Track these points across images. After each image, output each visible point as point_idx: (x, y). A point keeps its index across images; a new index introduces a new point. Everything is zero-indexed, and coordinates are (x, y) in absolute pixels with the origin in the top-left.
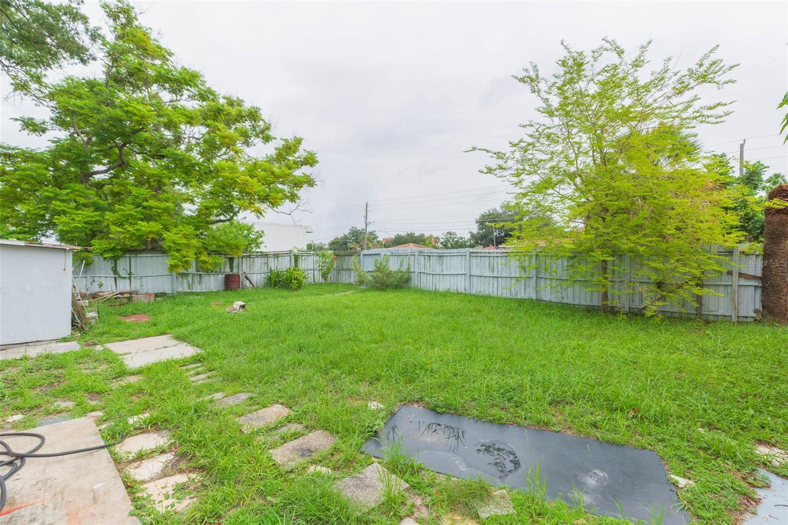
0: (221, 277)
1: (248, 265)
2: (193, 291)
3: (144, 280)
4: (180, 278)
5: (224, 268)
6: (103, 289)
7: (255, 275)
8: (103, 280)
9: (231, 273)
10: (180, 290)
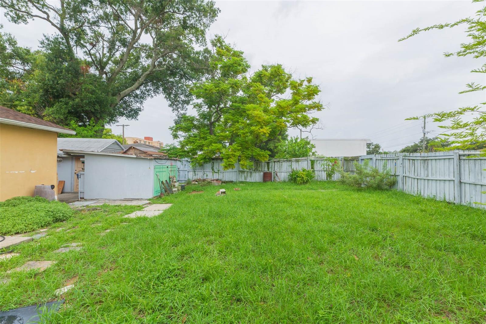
0: (262, 173)
1: (278, 166)
2: (247, 181)
3: (224, 174)
4: (241, 174)
5: (264, 168)
6: (208, 177)
7: (283, 173)
8: (208, 173)
9: (268, 171)
10: (241, 180)
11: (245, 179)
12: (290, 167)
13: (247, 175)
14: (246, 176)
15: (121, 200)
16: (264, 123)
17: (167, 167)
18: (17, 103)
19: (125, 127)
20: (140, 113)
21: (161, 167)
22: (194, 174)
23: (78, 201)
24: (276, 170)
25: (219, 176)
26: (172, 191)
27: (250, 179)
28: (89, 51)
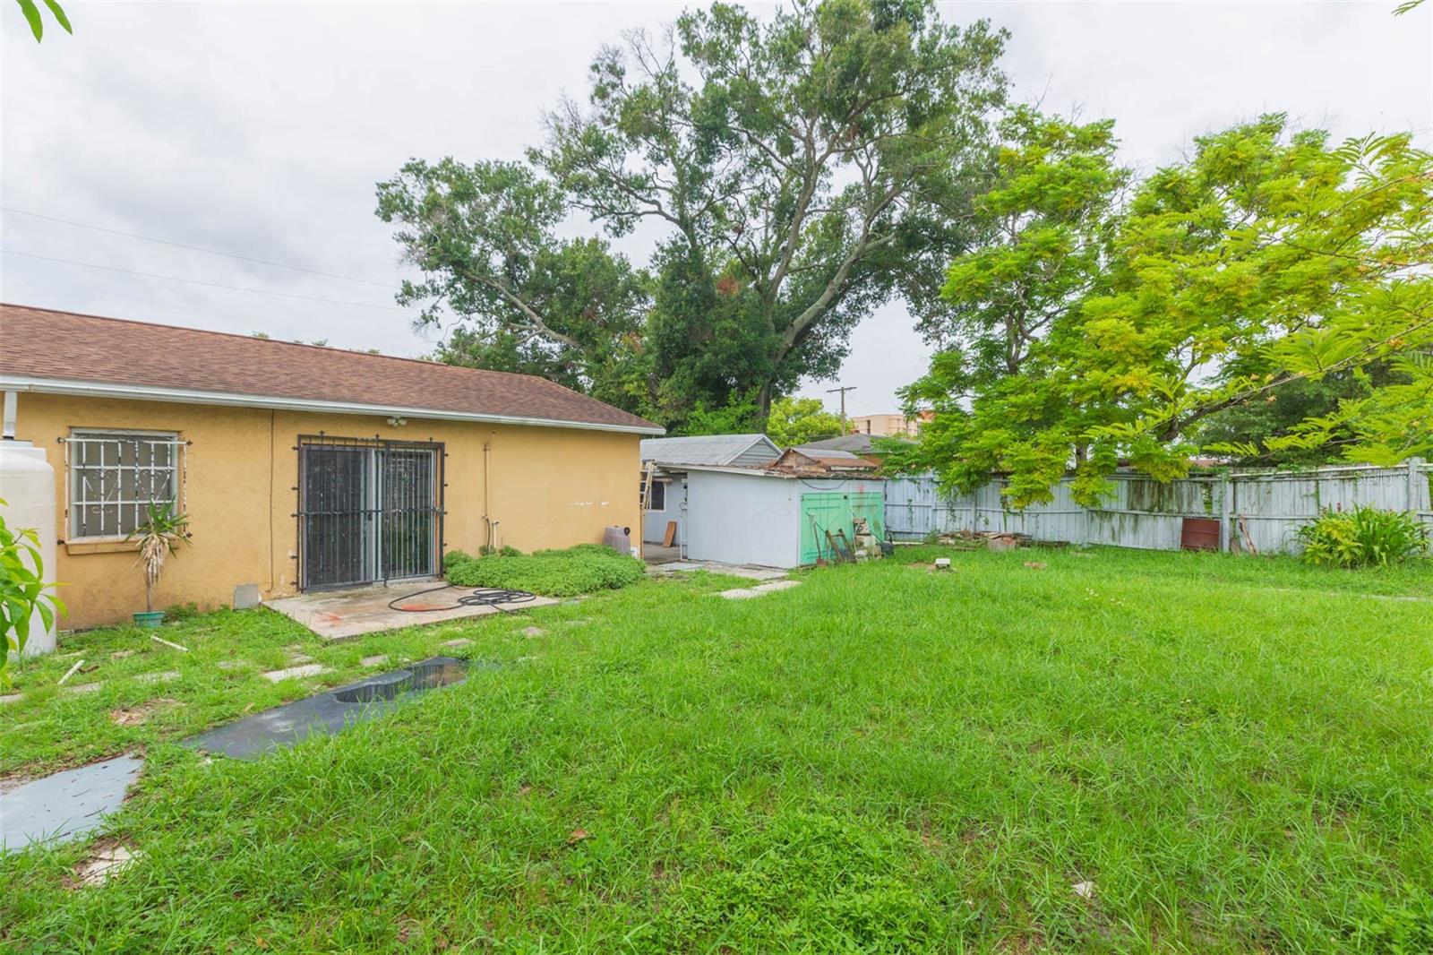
2: (1122, 545)
4: (1097, 520)
5: (1190, 504)
6: (989, 528)
9: (1205, 515)
10: (1096, 540)
11: (1114, 539)
12: (1313, 500)
13: (1122, 526)
14: (1116, 530)
15: (743, 567)
16: (1136, 356)
17: (846, 497)
18: (625, 378)
19: (847, 392)
20: (842, 359)
21: (826, 496)
22: (950, 517)
23: (679, 561)
24: (1240, 510)
25: (1025, 523)
26: (854, 557)
27: (1131, 536)
28: (734, 245)
